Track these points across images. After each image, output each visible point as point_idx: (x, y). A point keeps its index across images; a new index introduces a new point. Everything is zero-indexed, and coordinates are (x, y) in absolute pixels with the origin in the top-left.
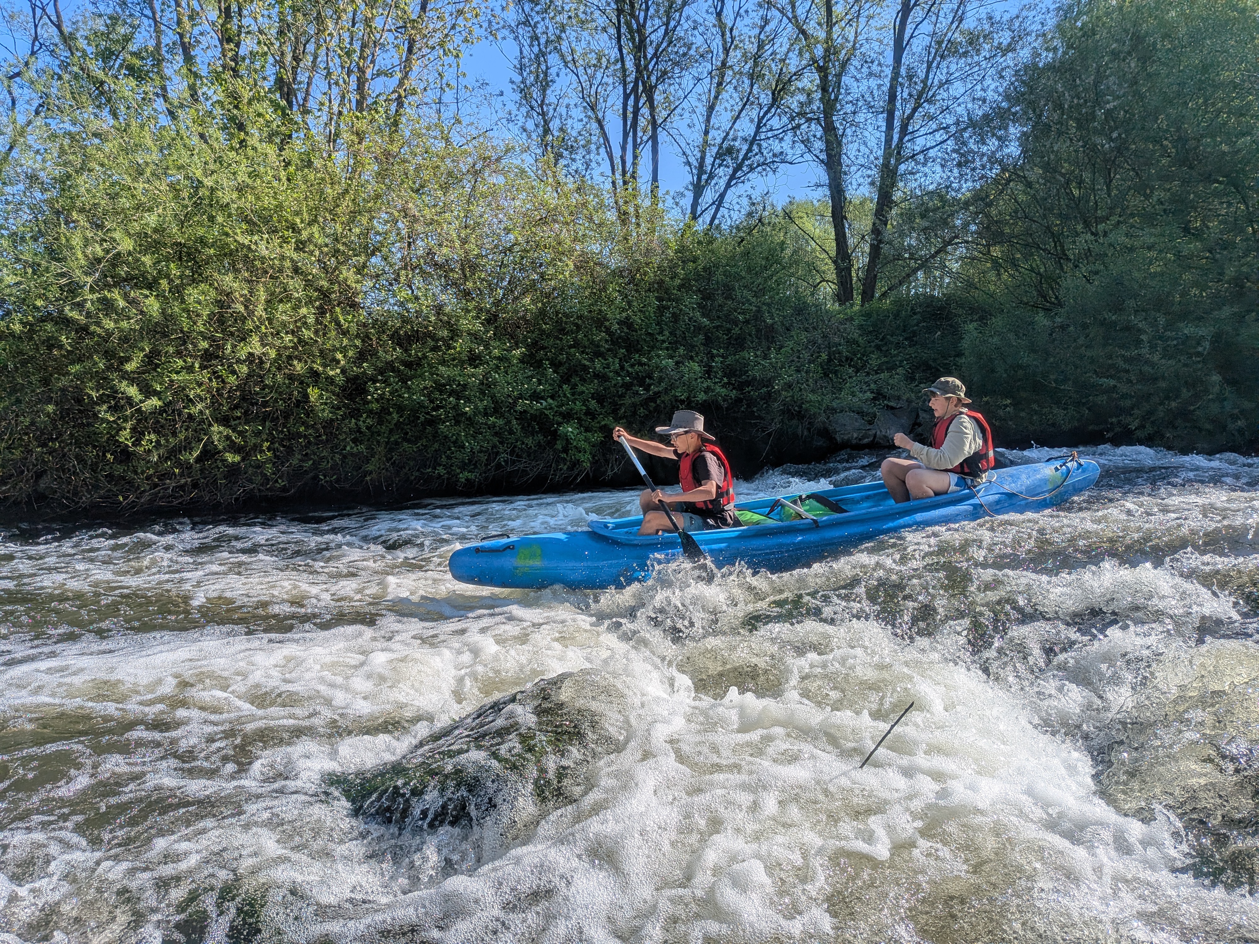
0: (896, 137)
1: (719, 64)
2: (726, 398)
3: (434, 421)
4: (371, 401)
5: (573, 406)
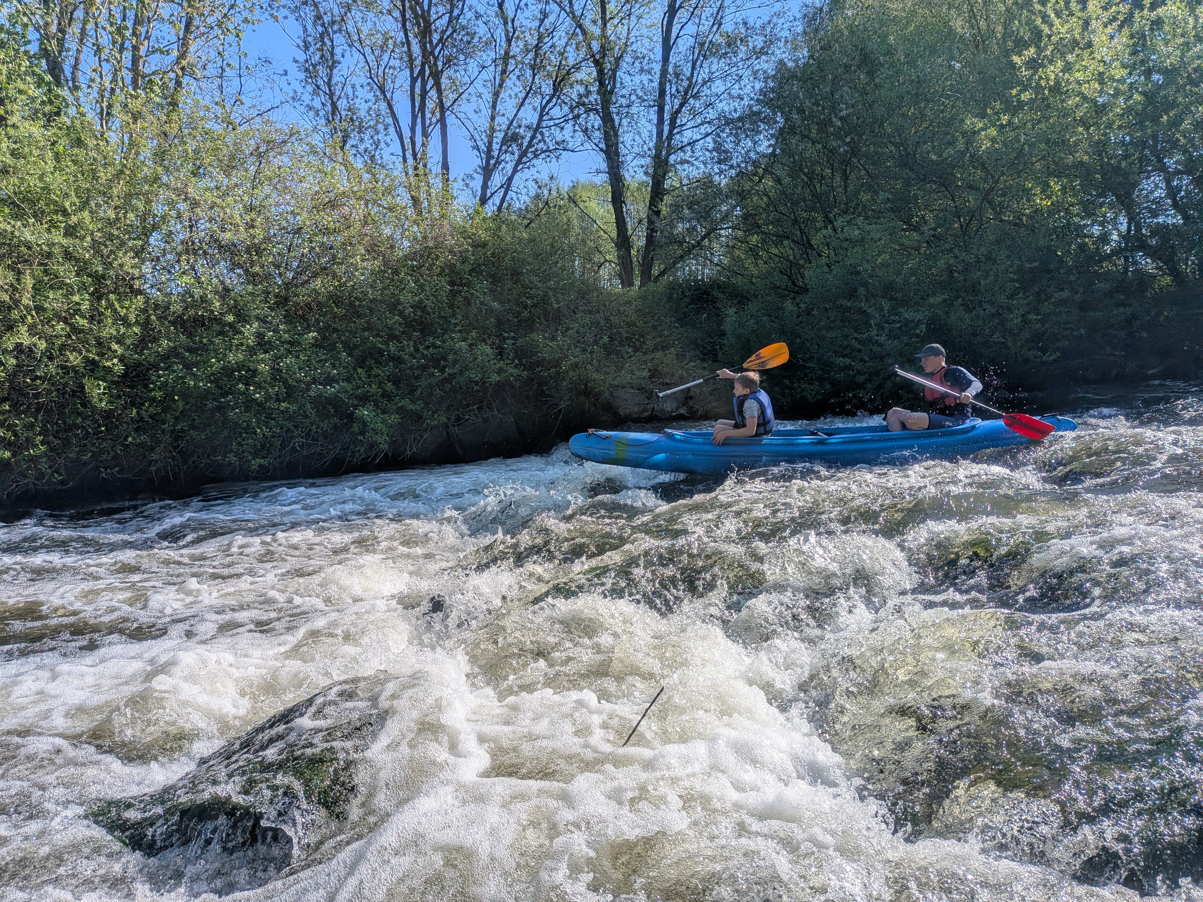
1: (502, 52)
2: (518, 378)
3: (221, 408)
4: (153, 390)
5: (368, 388)
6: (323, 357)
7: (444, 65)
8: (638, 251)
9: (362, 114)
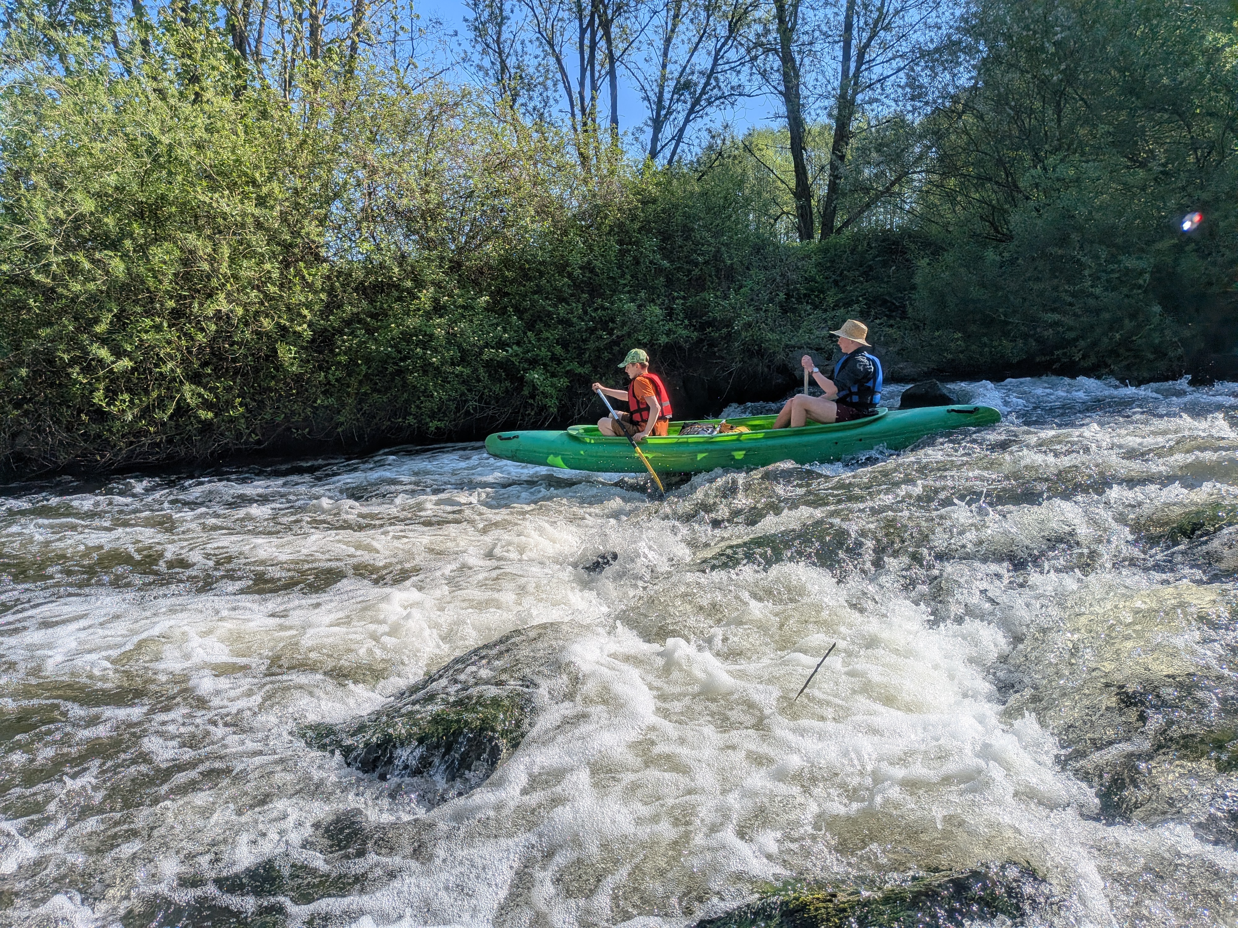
0: (853, 66)
2: (688, 339)
3: (400, 372)
4: (339, 354)
5: (538, 352)
6: (495, 321)
7: (614, 12)
8: (819, 201)
9: (531, 70)
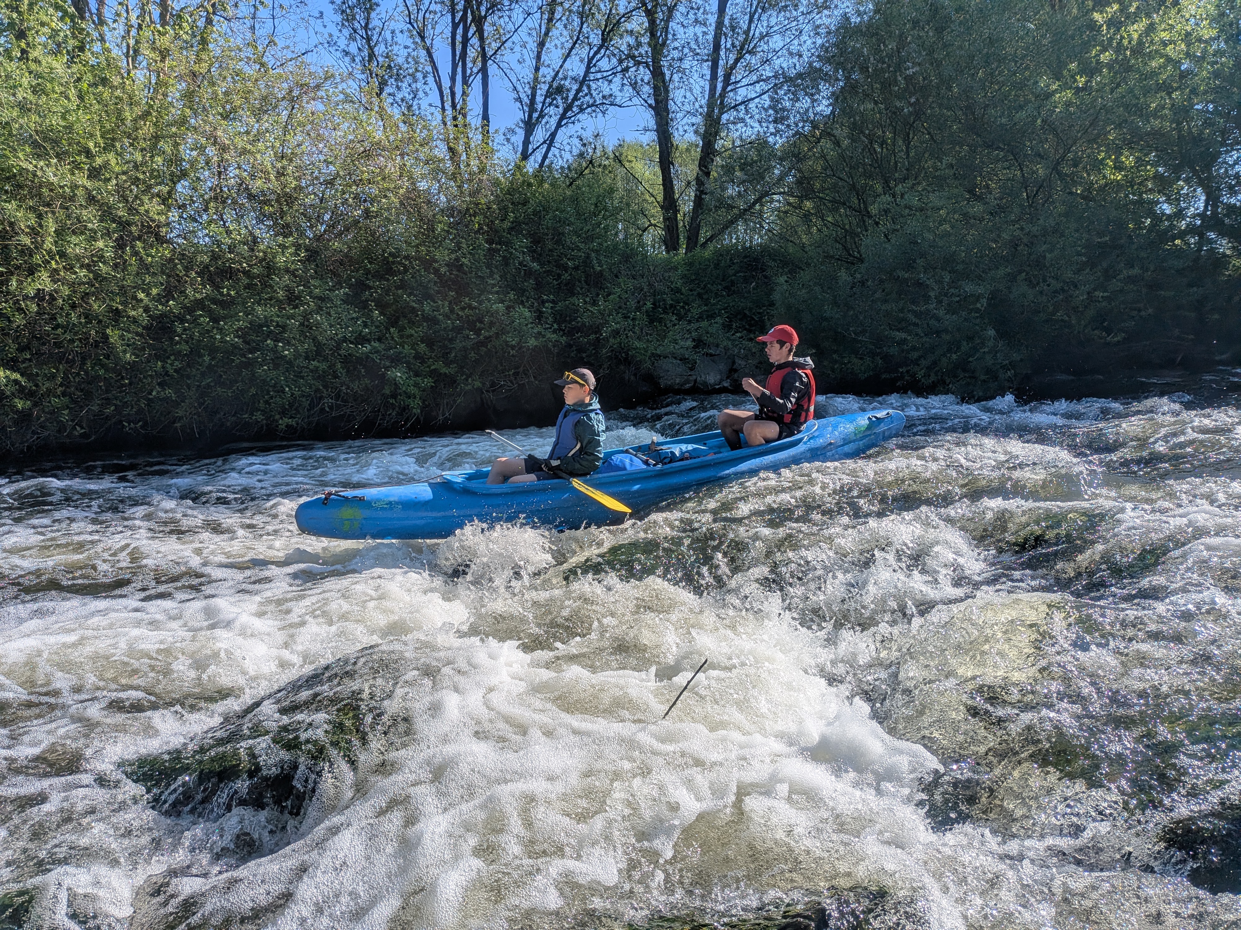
0: (719, 86)
2: (556, 343)
3: (250, 364)
4: (178, 343)
5: (401, 349)
6: (354, 315)
7: (488, 10)
8: (685, 215)
9: (400, 60)
